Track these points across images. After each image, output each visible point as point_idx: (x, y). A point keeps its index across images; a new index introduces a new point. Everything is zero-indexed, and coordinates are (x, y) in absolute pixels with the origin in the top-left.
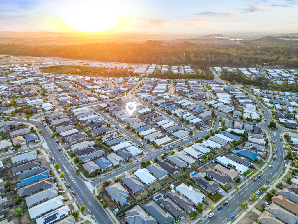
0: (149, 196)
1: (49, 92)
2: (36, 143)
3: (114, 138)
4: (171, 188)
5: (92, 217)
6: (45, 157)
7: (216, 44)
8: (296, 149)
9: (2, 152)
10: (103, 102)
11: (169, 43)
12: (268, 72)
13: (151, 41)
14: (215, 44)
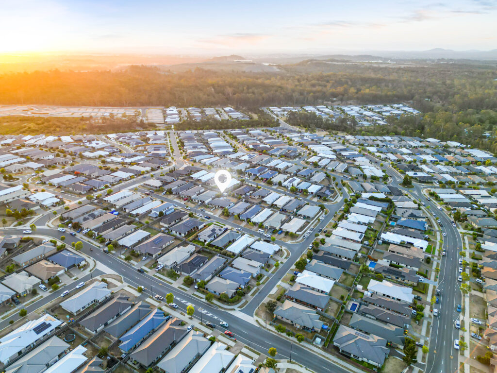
0: (343, 308)
1: (15, 171)
2: (82, 267)
3: (219, 234)
4: (358, 290)
5: (290, 362)
6: (124, 288)
7: (246, 71)
8: (454, 207)
9: (26, 299)
10: (145, 177)
11: (169, 70)
12: (344, 110)
13: (137, 67)
14: (244, 72)
